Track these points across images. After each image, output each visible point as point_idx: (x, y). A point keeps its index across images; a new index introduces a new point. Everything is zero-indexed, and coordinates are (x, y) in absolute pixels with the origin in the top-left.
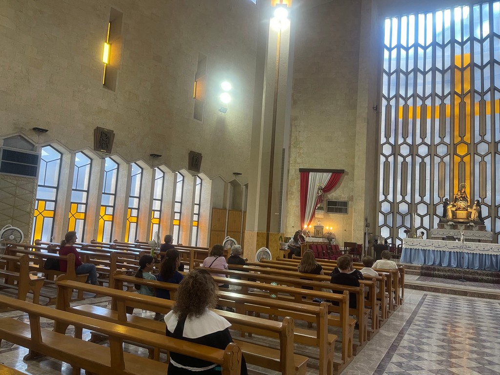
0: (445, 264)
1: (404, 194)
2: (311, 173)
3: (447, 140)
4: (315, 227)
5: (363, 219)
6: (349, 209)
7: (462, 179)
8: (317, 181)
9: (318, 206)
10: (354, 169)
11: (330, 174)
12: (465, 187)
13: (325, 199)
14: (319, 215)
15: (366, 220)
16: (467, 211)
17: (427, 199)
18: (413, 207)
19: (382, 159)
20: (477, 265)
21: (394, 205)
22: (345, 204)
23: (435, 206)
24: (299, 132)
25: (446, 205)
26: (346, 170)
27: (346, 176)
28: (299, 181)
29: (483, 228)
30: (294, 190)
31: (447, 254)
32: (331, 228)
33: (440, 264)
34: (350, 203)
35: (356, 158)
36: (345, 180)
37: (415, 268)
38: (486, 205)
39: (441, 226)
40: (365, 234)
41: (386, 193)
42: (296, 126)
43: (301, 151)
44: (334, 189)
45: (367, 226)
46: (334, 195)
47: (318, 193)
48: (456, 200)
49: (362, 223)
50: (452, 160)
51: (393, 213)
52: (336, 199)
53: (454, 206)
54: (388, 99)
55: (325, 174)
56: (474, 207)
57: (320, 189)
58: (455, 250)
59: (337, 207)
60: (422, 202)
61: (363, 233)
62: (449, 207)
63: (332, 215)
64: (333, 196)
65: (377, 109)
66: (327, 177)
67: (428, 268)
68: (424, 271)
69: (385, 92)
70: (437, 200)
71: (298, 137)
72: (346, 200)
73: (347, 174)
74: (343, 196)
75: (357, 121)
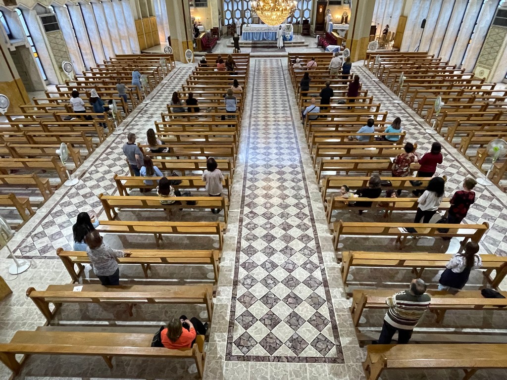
5: (217, 11)
6: (208, 4)
15: (219, 10)
31: (262, 34)
32: (200, 18)
33: (259, 40)
37: (249, 44)
49: (217, 13)
58: (266, 31)
59: (201, 3)
61: (218, 19)
68: (253, 45)
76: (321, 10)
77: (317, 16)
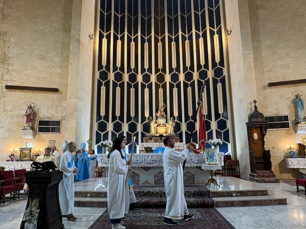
1: (117, 114)
4: (22, 150)
6: (62, 129)
7: (161, 102)
10: (67, 89)
13: (36, 119)
14: (28, 135)
16: (165, 126)
18: (125, 126)
22: (58, 123)
24: (9, 47)
29: (177, 140)
32: (41, 149)
34: (63, 121)
35: (69, 77)
36: (58, 99)
39: (146, 140)
41: (102, 114)
42: (4, 41)
43: (10, 68)
48: (157, 118)
50: (154, 87)
52: (48, 118)
53: (156, 123)
56: (171, 123)
59: (49, 127)
62: (152, 124)
63: (44, 135)
64: (45, 115)
71: (7, 53)
72: (59, 119)
73: (62, 92)
74: (56, 115)
75: (71, 42)
76: (256, 136)
77: (249, 144)
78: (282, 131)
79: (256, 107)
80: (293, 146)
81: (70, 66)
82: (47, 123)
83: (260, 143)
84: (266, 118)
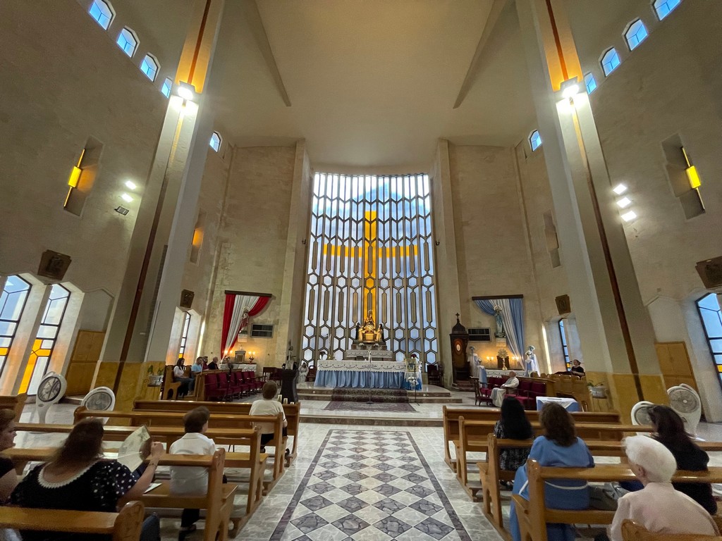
0: (355, 385)
1: (325, 319)
2: (237, 296)
3: (359, 275)
4: (237, 353)
5: (286, 343)
7: (370, 307)
8: (244, 304)
9: (242, 329)
10: (281, 294)
11: (258, 298)
12: (371, 313)
13: (250, 323)
14: (243, 339)
15: (290, 343)
16: (373, 333)
17: (344, 324)
18: (332, 330)
19: (309, 287)
20: (382, 383)
21: (317, 329)
22: (270, 328)
23: (350, 329)
24: (229, 254)
25: (358, 328)
26: (273, 294)
27: (273, 301)
28: (224, 303)
29: (385, 348)
30: (217, 313)
31: (357, 374)
32: (254, 353)
33: (351, 385)
34: (275, 326)
35: (284, 284)
36: (271, 305)
38: (387, 329)
39: (354, 347)
40: (288, 357)
41: (310, 318)
42: (225, 248)
43: (229, 273)
44: (260, 312)
45: (290, 349)
46: (260, 319)
47: (243, 316)
48: (365, 324)
49: (285, 347)
50: (363, 291)
51: (316, 336)
52: (261, 323)
53: (364, 329)
54: (316, 237)
55: (252, 297)
56: (379, 330)
57: (246, 312)
58: (364, 370)
59: (261, 331)
60: (340, 326)
61: (285, 356)
62: (360, 330)
63: (257, 339)
64: (258, 319)
65: (306, 243)
66: (254, 300)
67: (339, 392)
69: (313, 231)
70: (351, 324)
71: (227, 259)
72: (271, 323)
73: (275, 298)
74: (269, 319)
75: (287, 250)
76: (458, 347)
77: (453, 356)
78: (484, 344)
79: (458, 320)
80: (492, 358)
81: (285, 273)
82: (260, 327)
83: (463, 354)
84: (469, 330)
